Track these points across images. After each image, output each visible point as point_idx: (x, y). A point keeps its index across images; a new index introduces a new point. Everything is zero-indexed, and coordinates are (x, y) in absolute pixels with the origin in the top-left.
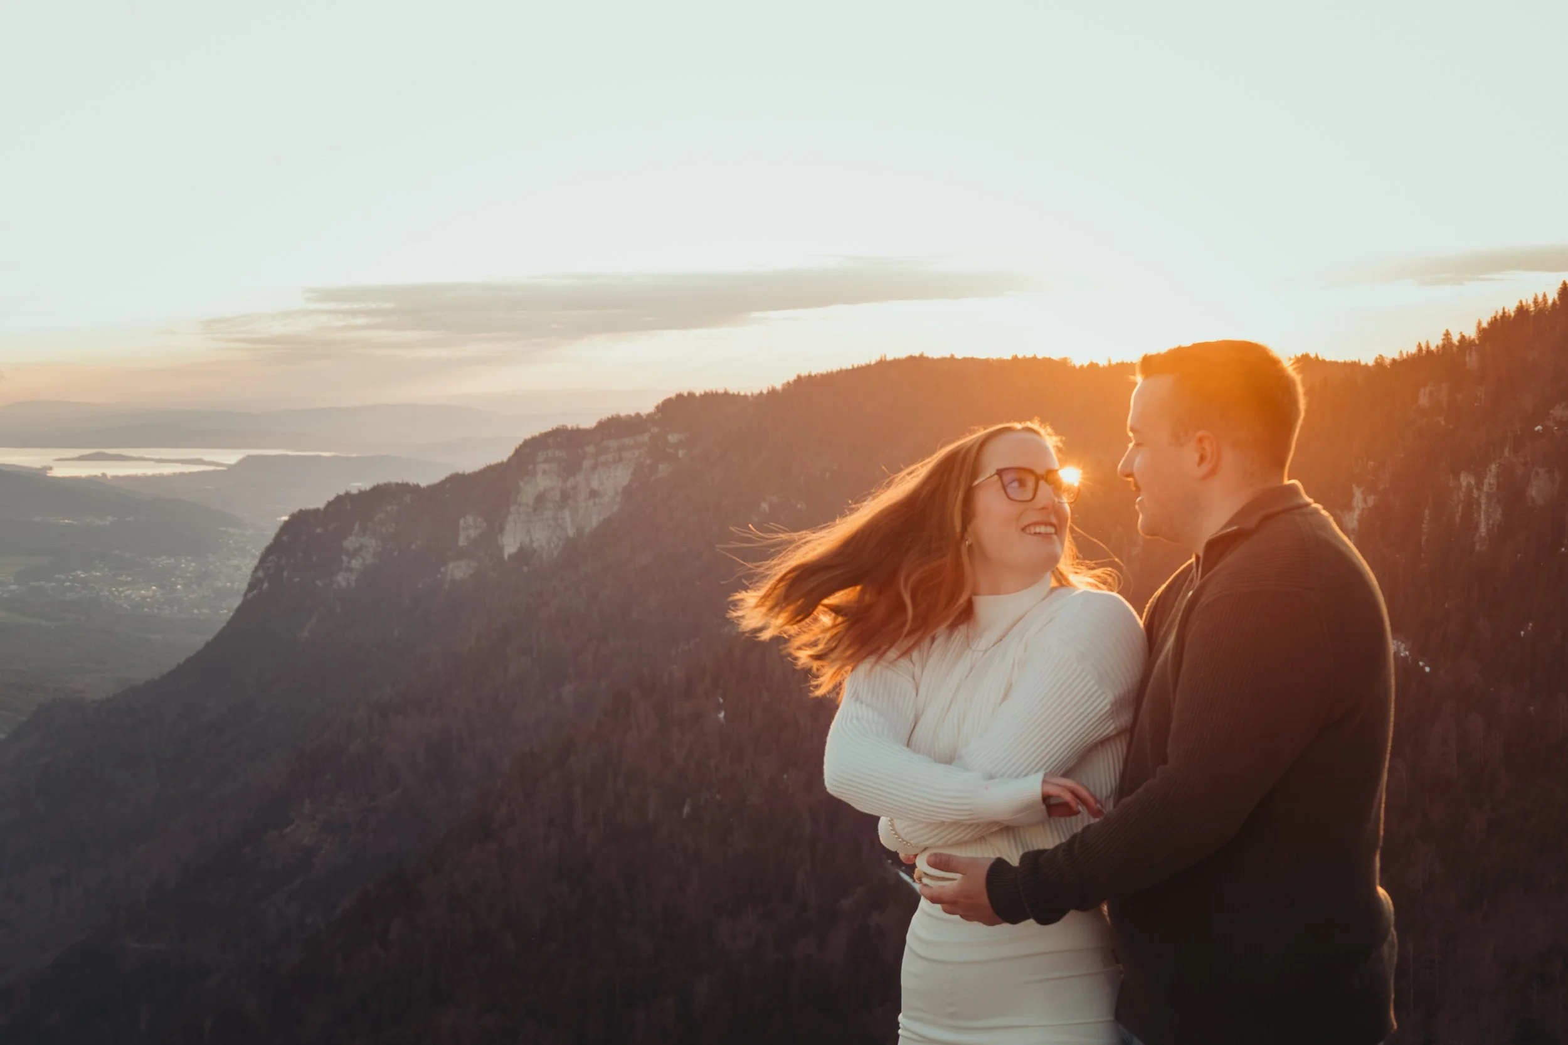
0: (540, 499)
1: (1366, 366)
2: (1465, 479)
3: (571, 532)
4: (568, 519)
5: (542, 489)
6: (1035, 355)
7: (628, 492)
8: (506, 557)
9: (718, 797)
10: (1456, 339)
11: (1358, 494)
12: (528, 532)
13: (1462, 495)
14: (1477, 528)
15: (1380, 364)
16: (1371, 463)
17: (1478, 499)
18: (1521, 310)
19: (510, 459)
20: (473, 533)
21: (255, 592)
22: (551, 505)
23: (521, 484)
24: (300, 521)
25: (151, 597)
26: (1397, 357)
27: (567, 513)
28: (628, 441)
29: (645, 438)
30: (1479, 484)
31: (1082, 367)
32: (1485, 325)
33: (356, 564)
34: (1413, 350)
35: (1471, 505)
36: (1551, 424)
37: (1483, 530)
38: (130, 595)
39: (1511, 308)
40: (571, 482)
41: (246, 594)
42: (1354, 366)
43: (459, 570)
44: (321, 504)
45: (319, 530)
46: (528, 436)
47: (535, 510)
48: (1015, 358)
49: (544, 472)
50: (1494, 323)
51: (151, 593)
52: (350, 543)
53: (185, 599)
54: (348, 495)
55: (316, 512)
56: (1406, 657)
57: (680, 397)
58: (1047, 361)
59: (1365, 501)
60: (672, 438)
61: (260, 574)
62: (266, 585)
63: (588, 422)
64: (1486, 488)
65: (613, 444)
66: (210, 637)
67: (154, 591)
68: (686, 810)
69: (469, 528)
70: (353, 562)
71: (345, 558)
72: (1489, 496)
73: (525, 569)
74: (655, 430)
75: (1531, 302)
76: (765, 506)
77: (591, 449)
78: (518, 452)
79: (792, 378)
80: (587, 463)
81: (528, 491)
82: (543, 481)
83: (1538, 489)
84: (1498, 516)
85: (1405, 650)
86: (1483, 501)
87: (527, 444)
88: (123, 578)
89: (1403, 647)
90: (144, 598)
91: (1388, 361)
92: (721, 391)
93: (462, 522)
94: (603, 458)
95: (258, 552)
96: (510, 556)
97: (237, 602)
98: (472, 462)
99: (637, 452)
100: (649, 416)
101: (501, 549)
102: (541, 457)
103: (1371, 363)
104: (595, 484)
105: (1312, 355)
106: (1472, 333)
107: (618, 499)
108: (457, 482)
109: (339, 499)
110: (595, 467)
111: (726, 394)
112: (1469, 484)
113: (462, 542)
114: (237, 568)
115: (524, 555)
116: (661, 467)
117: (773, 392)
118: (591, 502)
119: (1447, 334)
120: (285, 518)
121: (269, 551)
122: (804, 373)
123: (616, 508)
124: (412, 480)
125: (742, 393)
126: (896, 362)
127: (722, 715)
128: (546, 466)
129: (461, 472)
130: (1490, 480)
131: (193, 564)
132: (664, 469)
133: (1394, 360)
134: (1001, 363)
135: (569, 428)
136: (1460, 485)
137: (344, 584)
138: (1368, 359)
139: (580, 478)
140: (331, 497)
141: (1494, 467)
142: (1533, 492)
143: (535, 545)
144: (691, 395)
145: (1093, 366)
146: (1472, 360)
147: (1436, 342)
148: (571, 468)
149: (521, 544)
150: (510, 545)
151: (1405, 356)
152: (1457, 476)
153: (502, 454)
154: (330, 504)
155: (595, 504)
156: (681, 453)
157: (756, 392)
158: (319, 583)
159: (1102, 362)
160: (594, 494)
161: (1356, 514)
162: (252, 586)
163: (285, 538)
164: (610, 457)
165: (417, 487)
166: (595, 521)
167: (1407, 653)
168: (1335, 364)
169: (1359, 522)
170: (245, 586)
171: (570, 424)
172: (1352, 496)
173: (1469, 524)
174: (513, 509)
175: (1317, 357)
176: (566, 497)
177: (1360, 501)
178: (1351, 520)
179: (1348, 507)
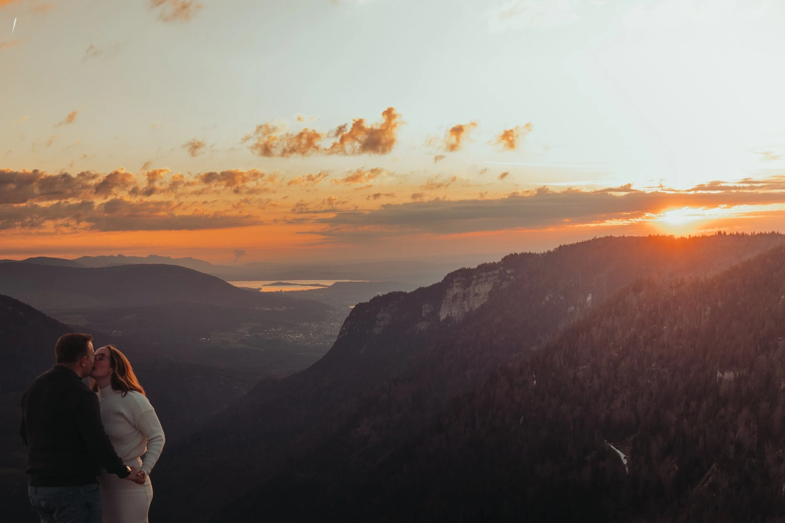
0: (455, 297)
3: (467, 310)
4: (466, 305)
5: (455, 293)
6: (658, 234)
7: (490, 294)
8: (441, 320)
9: (534, 415)
12: (450, 310)
19: (442, 281)
20: (428, 311)
21: (343, 335)
22: (459, 299)
23: (447, 291)
24: (360, 307)
25: (300, 338)
27: (465, 303)
28: (489, 273)
29: (497, 272)
31: (678, 239)
38: (292, 338)
40: (467, 289)
41: (338, 337)
43: (423, 326)
44: (368, 301)
45: (367, 311)
46: (450, 272)
47: (453, 302)
48: (650, 236)
49: (456, 286)
51: (300, 337)
52: (379, 316)
53: (313, 339)
54: (378, 296)
55: (366, 303)
57: (511, 255)
58: (663, 237)
60: (509, 272)
61: (344, 328)
62: (346, 333)
63: (474, 266)
65: (484, 274)
66: (325, 354)
67: (301, 336)
68: (522, 420)
69: (427, 309)
70: (381, 323)
71: (377, 322)
73: (449, 325)
74: (502, 268)
76: (547, 298)
77: (475, 277)
78: (446, 278)
79: (557, 246)
80: (474, 282)
81: (450, 294)
82: (456, 290)
87: (449, 275)
88: (290, 331)
90: (298, 339)
92: (528, 252)
93: (424, 307)
94: (479, 280)
95: (342, 320)
96: (443, 320)
97: (335, 340)
98: (427, 283)
99: (494, 278)
100: (499, 263)
101: (439, 317)
102: (455, 280)
104: (477, 291)
105: (776, 232)
107: (487, 296)
108: (421, 290)
109: (375, 298)
110: (477, 284)
111: (530, 253)
113: (423, 315)
114: (333, 326)
115: (449, 319)
116: (504, 283)
117: (549, 253)
118: (475, 298)
120: (353, 307)
121: (348, 319)
122: (562, 244)
123: (485, 300)
124: (403, 291)
125: (537, 253)
126: (601, 239)
127: (535, 382)
128: (457, 284)
129: (423, 287)
131: (316, 325)
132: (505, 284)
134: (644, 238)
135: (466, 268)
137: (377, 332)
139: (471, 288)
140: (372, 298)
143: (453, 315)
144: (516, 254)
145: (683, 238)
148: (467, 284)
149: (447, 315)
150: (443, 316)
153: (439, 279)
154: (371, 300)
155: (477, 298)
156: (512, 278)
157: (542, 252)
158: (367, 331)
159: (687, 236)
160: (476, 295)
162: (341, 333)
163: (354, 314)
164: (483, 280)
165: (405, 293)
166: (477, 306)
170: (337, 334)
174: (444, 301)
175: (778, 232)
176: (465, 296)
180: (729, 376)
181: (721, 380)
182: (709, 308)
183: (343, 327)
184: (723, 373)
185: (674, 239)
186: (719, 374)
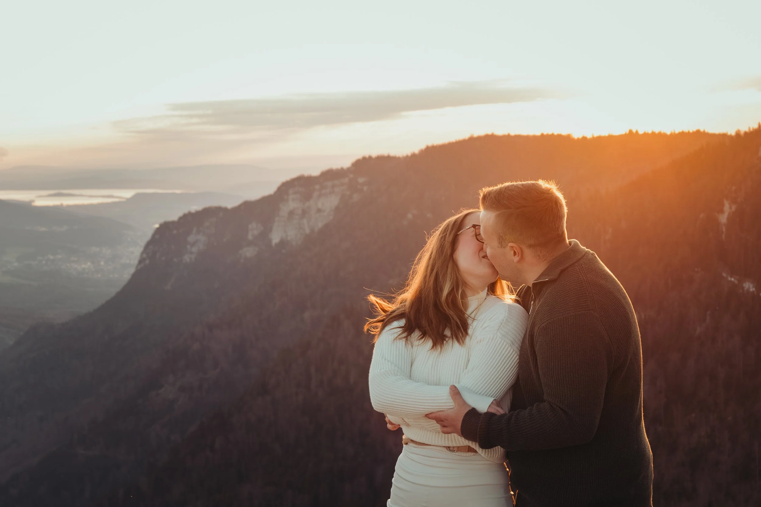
0: (291, 213)
1: (731, 137)
3: (308, 231)
4: (306, 224)
5: (292, 209)
6: (552, 133)
7: (337, 209)
8: (273, 245)
11: (727, 203)
12: (285, 231)
15: (738, 134)
16: (734, 188)
19: (275, 193)
20: (256, 232)
21: (142, 265)
22: (297, 217)
23: (281, 206)
24: (165, 228)
25: (88, 269)
26: (747, 130)
27: (305, 221)
28: (337, 182)
29: (346, 180)
31: (578, 139)
33: (194, 249)
34: (756, 126)
38: (77, 267)
40: (307, 204)
41: (137, 267)
42: (724, 135)
43: (249, 252)
44: (176, 218)
45: (175, 232)
46: (284, 180)
47: (288, 219)
48: (542, 135)
49: (293, 199)
51: (87, 267)
52: (191, 238)
53: (105, 269)
54: (189, 213)
55: (173, 223)
56: (753, 292)
57: (364, 158)
58: (559, 136)
59: (731, 208)
60: (361, 180)
61: (145, 256)
62: (147, 261)
63: (316, 173)
65: (329, 184)
66: (118, 289)
67: (89, 265)
69: (254, 229)
71: (189, 247)
73: (283, 251)
74: (351, 176)
76: (410, 216)
77: (317, 187)
78: (279, 189)
79: (423, 147)
80: (316, 194)
81: (285, 209)
82: (293, 204)
85: (753, 287)
87: (284, 184)
88: (73, 259)
89: (751, 286)
90: (84, 269)
91: (742, 133)
92: (386, 155)
93: (250, 227)
94: (323, 192)
95: (143, 244)
96: (276, 245)
97: (132, 270)
98: (255, 195)
99: (342, 188)
100: (349, 169)
101: (270, 241)
102: (291, 191)
104: (320, 206)
105: (702, 130)
107: (332, 213)
108: (247, 205)
109: (185, 215)
110: (319, 196)
113: (250, 237)
114: (132, 252)
115: (283, 243)
117: (414, 155)
118: (318, 215)
120: (157, 226)
121: (149, 243)
122: (430, 144)
123: (331, 218)
124: (223, 205)
125: (397, 156)
126: (479, 138)
128: (294, 196)
129: (249, 200)
131: (109, 251)
132: (356, 197)
133: (746, 133)
134: (535, 137)
135: (306, 176)
137: (188, 260)
138: (732, 132)
139: (312, 202)
140: (181, 214)
143: (289, 238)
144: (370, 158)
145: (584, 138)
148: (307, 197)
149: (281, 238)
150: (275, 238)
151: (751, 129)
153: (270, 190)
154: (180, 218)
155: (320, 216)
156: (365, 188)
157: (405, 155)
158: (175, 260)
159: (589, 136)
160: (319, 211)
161: (726, 215)
162: (140, 262)
163: (157, 237)
164: (327, 191)
165: (225, 210)
166: (320, 225)
167: (754, 289)
168: (714, 135)
169: (728, 219)
170: (136, 262)
171: (306, 173)
172: (723, 205)
174: (277, 219)
175: (704, 131)
176: (304, 213)
177: (728, 208)
178: (723, 219)
179: (722, 211)
183: (143, 253)
185: (573, 140)
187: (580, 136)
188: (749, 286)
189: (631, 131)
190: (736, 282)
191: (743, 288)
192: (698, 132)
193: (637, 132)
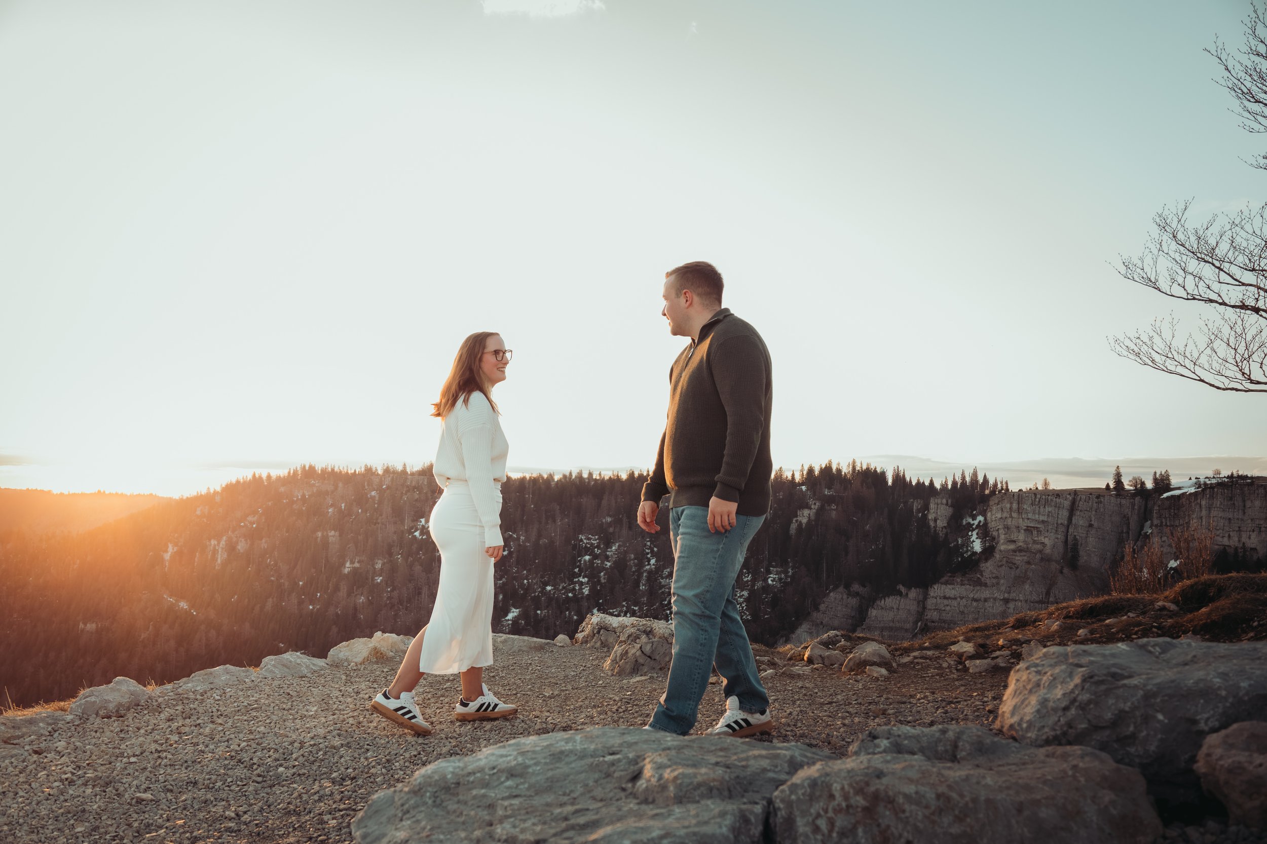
2: (213, 542)
10: (212, 491)
11: (170, 546)
13: (212, 548)
14: (217, 560)
15: (181, 499)
17: (218, 550)
18: (238, 482)
26: (189, 496)
30: (219, 544)
31: (56, 494)
32: (224, 486)
34: (195, 494)
35: (215, 552)
36: (247, 523)
37: (219, 561)
39: (234, 481)
42: (171, 499)
48: (28, 489)
50: (227, 486)
56: (186, 609)
58: (42, 491)
59: (173, 549)
64: (221, 546)
72: (222, 548)
75: (241, 478)
83: (242, 546)
84: (225, 556)
85: (186, 605)
86: (220, 550)
91: (185, 498)
103: (177, 498)
106: (219, 489)
112: (215, 545)
119: (209, 488)
130: (223, 543)
133: (187, 498)
134: (21, 491)
136: (211, 545)
138: (176, 496)
141: (224, 538)
142: (239, 547)
145: (62, 494)
146: (218, 499)
147: (204, 492)
151: (192, 496)
152: (210, 540)
159: (66, 493)
161: (170, 553)
167: (187, 607)
168: (163, 498)
169: (171, 556)
172: (168, 547)
173: (214, 558)
177: (171, 549)
178: (167, 556)
179: (166, 551)
180: (91, 627)
181: (82, 631)
182: (78, 561)
184: (85, 624)
185: (52, 494)
186: (81, 626)
187: (59, 493)
188: (183, 605)
189: (99, 491)
190: (174, 601)
191: (179, 606)
192: (151, 495)
193: (104, 492)
